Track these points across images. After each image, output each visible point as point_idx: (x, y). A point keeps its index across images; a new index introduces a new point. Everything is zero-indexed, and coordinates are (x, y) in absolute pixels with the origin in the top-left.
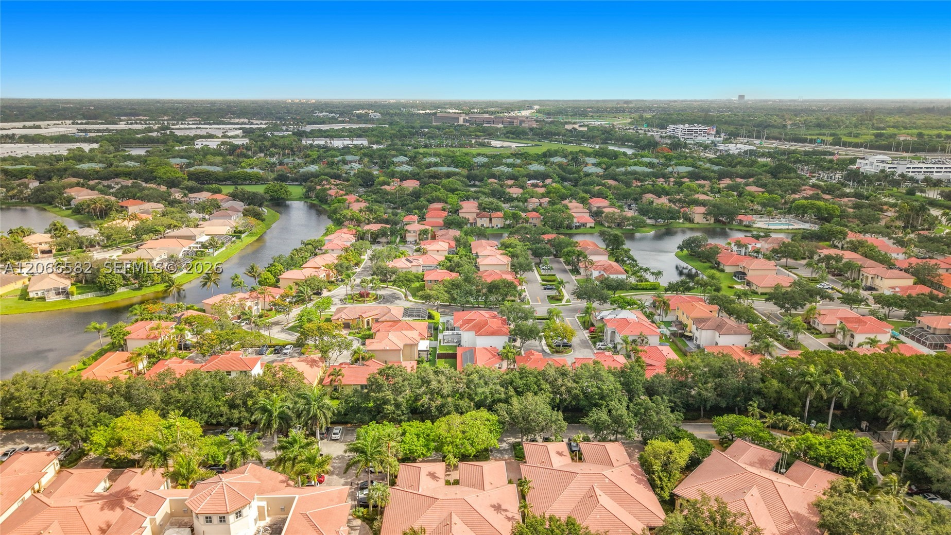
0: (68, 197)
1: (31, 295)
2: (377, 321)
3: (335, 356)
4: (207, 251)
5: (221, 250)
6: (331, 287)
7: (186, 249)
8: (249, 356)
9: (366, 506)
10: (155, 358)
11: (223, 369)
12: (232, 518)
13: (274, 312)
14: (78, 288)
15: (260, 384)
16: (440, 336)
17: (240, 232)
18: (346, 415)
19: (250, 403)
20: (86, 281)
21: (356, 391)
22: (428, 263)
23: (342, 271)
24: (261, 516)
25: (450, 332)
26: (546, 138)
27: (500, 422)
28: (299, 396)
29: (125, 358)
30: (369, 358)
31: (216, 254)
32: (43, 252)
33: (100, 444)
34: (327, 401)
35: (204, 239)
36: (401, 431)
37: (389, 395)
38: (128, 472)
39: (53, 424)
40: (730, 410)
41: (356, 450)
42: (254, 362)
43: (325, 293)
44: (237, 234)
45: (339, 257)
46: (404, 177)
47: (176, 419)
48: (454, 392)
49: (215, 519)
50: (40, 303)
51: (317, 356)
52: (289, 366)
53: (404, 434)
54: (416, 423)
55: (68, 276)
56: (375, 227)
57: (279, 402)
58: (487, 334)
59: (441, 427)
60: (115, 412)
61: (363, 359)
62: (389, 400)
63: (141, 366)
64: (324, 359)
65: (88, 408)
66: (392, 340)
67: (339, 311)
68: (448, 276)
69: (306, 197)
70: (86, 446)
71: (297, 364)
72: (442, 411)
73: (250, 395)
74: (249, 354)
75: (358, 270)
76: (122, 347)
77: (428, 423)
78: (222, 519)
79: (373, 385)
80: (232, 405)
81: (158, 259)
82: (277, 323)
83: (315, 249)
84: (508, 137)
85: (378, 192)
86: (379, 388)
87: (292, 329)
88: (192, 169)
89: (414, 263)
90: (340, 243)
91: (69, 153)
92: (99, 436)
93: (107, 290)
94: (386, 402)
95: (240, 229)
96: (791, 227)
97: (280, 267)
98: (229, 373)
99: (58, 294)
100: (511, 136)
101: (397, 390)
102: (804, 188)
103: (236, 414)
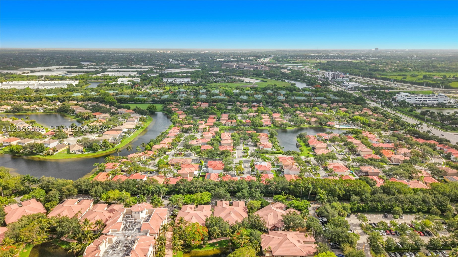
0: (73, 110)
1: (71, 152)
2: (183, 164)
3: (168, 175)
4: (126, 135)
5: (132, 135)
6: (169, 151)
7: (119, 135)
8: (142, 175)
9: (173, 215)
10: (114, 175)
11: (136, 179)
12: (140, 213)
13: (150, 160)
14: (85, 149)
15: (146, 183)
16: (202, 169)
17: (138, 127)
18: (170, 192)
19: (143, 189)
20: (88, 147)
21: (173, 186)
22: (204, 142)
23: (173, 145)
24: (147, 214)
25: (205, 168)
26: (270, 77)
27: (211, 195)
28: (157, 187)
29: (106, 175)
30: (178, 176)
31: (130, 136)
32: (70, 135)
33: (104, 198)
34: (164, 188)
35: (125, 130)
36: (184, 197)
37: (182, 187)
38: (112, 205)
39: (92, 192)
40: (278, 194)
41: (170, 200)
42: (144, 177)
43: (167, 153)
44: (137, 128)
45: (173, 140)
46: (203, 101)
47: (124, 192)
48: (200, 187)
49: (137, 213)
50: (74, 155)
51: (163, 175)
52: (154, 178)
53: (184, 198)
54: (188, 195)
55: (82, 145)
56: (187, 126)
57: (151, 188)
58: (216, 169)
59: (195, 196)
60: (107, 190)
61: (177, 176)
62: (182, 189)
63: (110, 177)
64: (165, 176)
65: (100, 188)
66: (186, 170)
67: (171, 160)
68: (209, 147)
69: (163, 110)
70: (100, 199)
71: (157, 177)
72: (196, 192)
73: (143, 186)
74: (142, 174)
75: (180, 144)
76: (104, 171)
77: (192, 195)
78: (138, 213)
79: (178, 184)
80: (138, 189)
81: (110, 139)
82: (150, 164)
83: (165, 135)
84: (253, 76)
85: (191, 109)
86: (179, 185)
87: (156, 166)
88: (118, 96)
89: (198, 142)
90: (173, 133)
91: (68, 87)
92: (104, 196)
93: (95, 151)
94: (181, 189)
95: (138, 126)
96: (348, 127)
97: (152, 143)
98: (137, 180)
99: (79, 152)
100: (255, 76)
101: (185, 186)
102: (364, 108)
103: (139, 191)
